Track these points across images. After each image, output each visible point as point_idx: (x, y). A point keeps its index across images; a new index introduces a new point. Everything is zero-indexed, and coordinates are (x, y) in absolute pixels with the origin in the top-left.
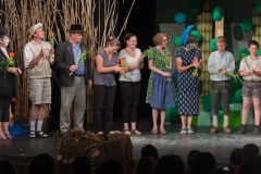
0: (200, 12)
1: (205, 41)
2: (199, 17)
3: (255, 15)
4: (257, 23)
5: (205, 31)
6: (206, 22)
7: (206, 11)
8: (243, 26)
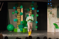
0: (18, 7)
1: (19, 13)
2: (17, 8)
3: (30, 7)
4: (30, 9)
5: (19, 11)
6: (19, 9)
7: (19, 6)
8: (27, 10)
